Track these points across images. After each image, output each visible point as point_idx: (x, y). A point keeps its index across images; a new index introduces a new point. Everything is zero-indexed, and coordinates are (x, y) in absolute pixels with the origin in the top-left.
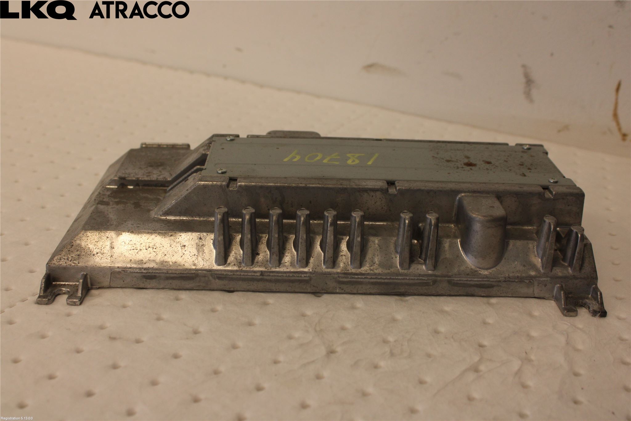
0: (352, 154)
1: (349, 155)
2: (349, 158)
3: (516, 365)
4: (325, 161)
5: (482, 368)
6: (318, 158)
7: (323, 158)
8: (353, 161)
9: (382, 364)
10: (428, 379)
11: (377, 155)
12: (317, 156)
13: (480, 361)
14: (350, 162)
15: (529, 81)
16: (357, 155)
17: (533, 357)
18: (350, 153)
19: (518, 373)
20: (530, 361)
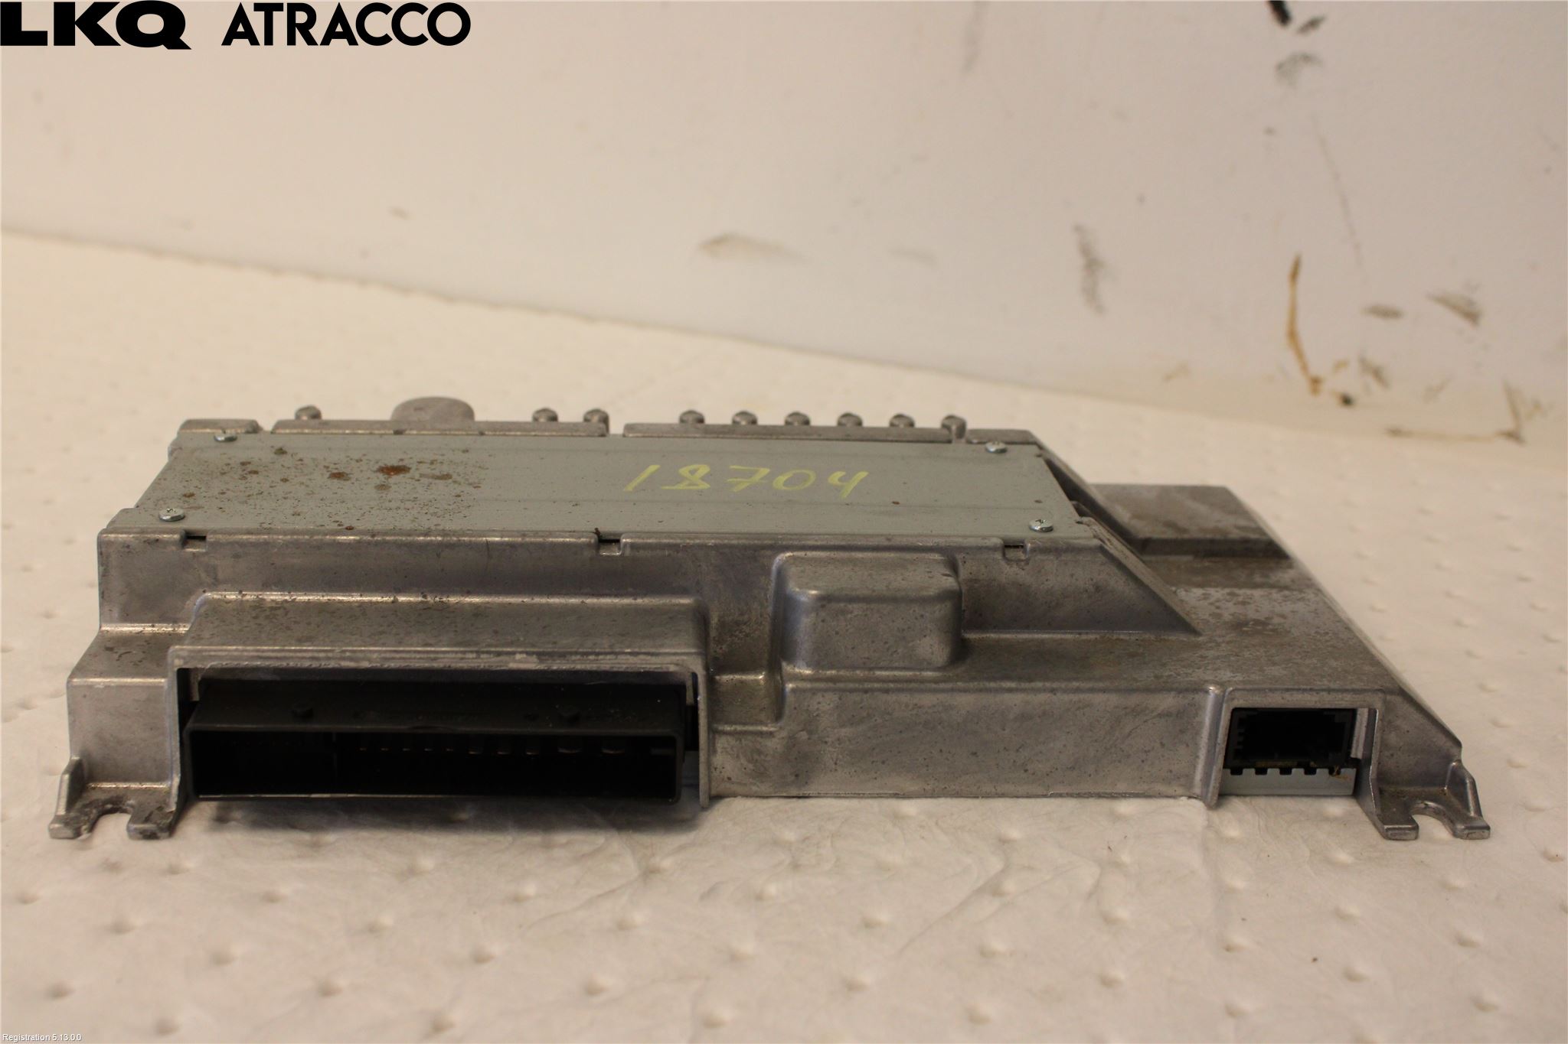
0: (695, 488)
1: (705, 486)
2: (703, 479)
3: (1087, 875)
4: (764, 471)
5: (1010, 885)
6: (782, 479)
7: (771, 477)
8: (693, 472)
9: (772, 889)
10: (884, 916)
11: (630, 488)
12: (786, 483)
13: (1005, 871)
14: (704, 470)
15: (1092, 264)
16: (681, 486)
17: (1126, 858)
18: (701, 492)
19: (1095, 893)
20: (1118, 865)
